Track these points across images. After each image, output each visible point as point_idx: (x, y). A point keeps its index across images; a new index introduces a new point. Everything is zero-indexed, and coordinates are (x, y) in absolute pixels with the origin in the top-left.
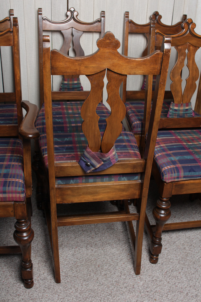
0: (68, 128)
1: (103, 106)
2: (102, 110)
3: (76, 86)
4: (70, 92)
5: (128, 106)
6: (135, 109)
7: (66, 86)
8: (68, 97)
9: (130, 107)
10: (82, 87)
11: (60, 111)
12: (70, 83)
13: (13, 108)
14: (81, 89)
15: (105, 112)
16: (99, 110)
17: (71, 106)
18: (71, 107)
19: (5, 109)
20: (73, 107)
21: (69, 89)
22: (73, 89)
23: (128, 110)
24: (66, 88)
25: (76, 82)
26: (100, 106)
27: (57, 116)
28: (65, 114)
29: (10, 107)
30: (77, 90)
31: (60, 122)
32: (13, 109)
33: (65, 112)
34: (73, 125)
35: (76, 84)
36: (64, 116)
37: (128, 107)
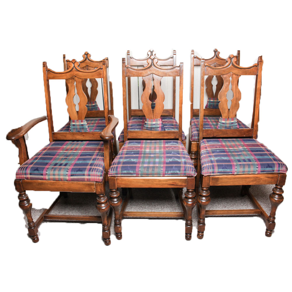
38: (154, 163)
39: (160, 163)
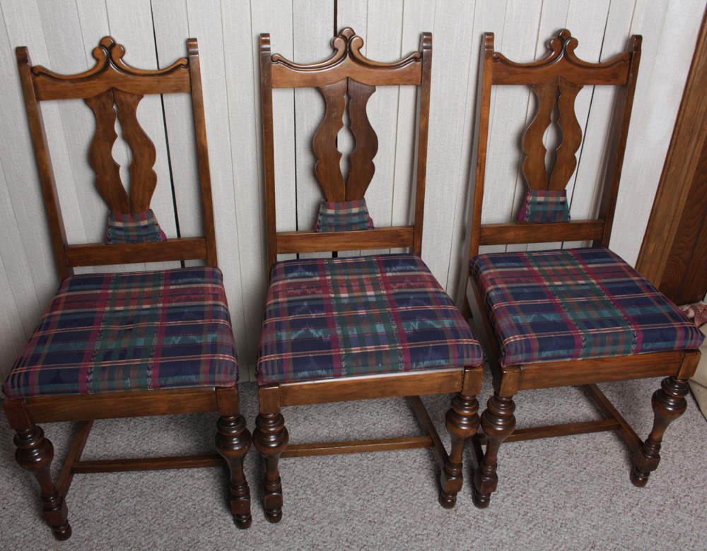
0: (344, 360)
1: (424, 273)
2: (423, 287)
3: (356, 219)
5: (485, 272)
11: (319, 296)
15: (431, 296)
16: (416, 287)
17: (345, 274)
18: (346, 277)
20: (350, 277)
23: (489, 286)
26: (417, 273)
27: (314, 316)
33: (332, 298)
34: (356, 350)
37: (487, 275)
38: (376, 339)
39: (389, 338)
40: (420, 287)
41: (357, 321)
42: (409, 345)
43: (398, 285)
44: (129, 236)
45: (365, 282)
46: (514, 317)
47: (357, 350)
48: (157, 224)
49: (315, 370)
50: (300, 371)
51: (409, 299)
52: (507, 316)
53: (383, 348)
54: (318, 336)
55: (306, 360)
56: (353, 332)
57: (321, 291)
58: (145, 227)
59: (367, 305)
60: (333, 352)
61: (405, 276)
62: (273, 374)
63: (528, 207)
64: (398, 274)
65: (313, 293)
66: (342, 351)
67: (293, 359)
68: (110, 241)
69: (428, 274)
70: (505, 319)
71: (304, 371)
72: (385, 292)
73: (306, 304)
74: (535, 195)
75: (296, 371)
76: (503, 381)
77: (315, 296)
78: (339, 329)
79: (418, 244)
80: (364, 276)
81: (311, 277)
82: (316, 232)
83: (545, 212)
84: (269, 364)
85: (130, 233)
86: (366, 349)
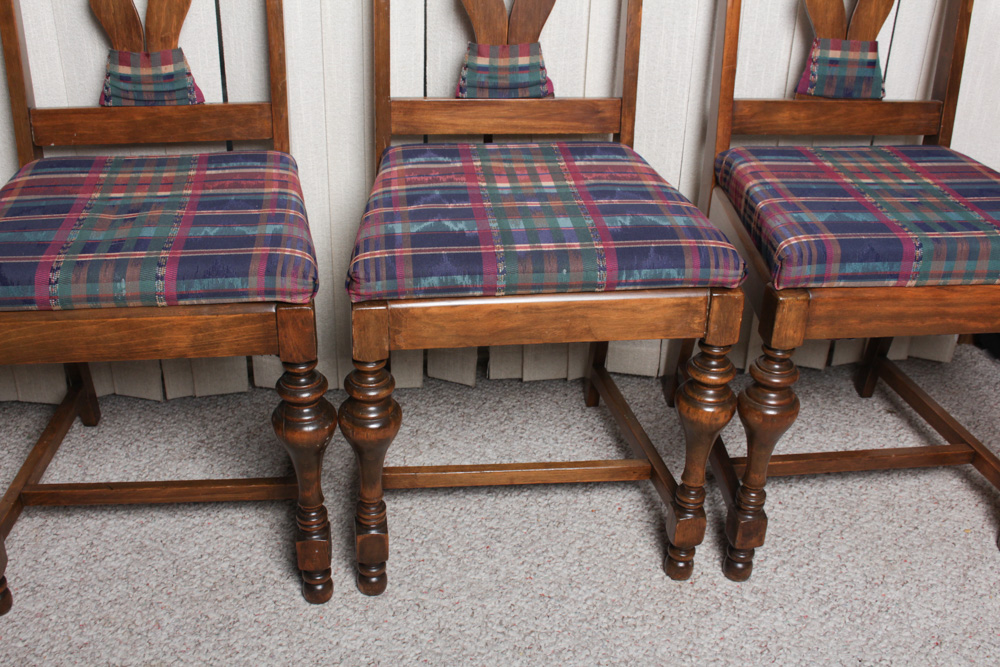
0: (502, 260)
2: (638, 179)
3: (525, 78)
4: (498, 104)
5: (742, 166)
6: (778, 177)
7: (482, 78)
8: (491, 122)
9: (752, 167)
10: (548, 82)
11: (460, 184)
12: (502, 62)
13: (262, 170)
14: (545, 88)
15: (651, 189)
16: (625, 179)
17: (505, 161)
18: (506, 165)
19: (227, 171)
20: (514, 165)
21: (496, 90)
22: (513, 89)
23: (748, 181)
24: (482, 87)
25: (523, 61)
26: (627, 164)
27: (451, 206)
28: (480, 198)
29: (249, 164)
30: (528, 94)
31: (462, 233)
32: (264, 174)
33: (482, 187)
34: (522, 248)
35: (523, 69)
36: (478, 205)
37: (746, 168)
40: (632, 179)
41: (525, 213)
42: (614, 245)
43: (594, 175)
44: (141, 92)
45: (539, 171)
46: (795, 215)
47: (526, 248)
48: (189, 74)
49: (451, 275)
50: (425, 276)
51: (615, 192)
52: (782, 214)
53: (570, 246)
54: (457, 229)
55: (437, 258)
56: (517, 225)
57: (464, 179)
58: (169, 77)
59: (542, 196)
60: (482, 249)
61: (607, 166)
62: (378, 279)
63: (814, 68)
64: (595, 163)
65: (451, 180)
66: (499, 248)
67: (414, 256)
68: (108, 101)
69: (646, 166)
70: (779, 217)
71: (432, 275)
72: (572, 183)
73: (437, 192)
74: (826, 47)
75: (417, 276)
76: (779, 316)
77: (454, 184)
78: (494, 222)
79: (627, 127)
80: (536, 165)
81: (449, 163)
82: (458, 97)
83: (843, 79)
84: (372, 265)
85: (143, 88)
86: (541, 247)
